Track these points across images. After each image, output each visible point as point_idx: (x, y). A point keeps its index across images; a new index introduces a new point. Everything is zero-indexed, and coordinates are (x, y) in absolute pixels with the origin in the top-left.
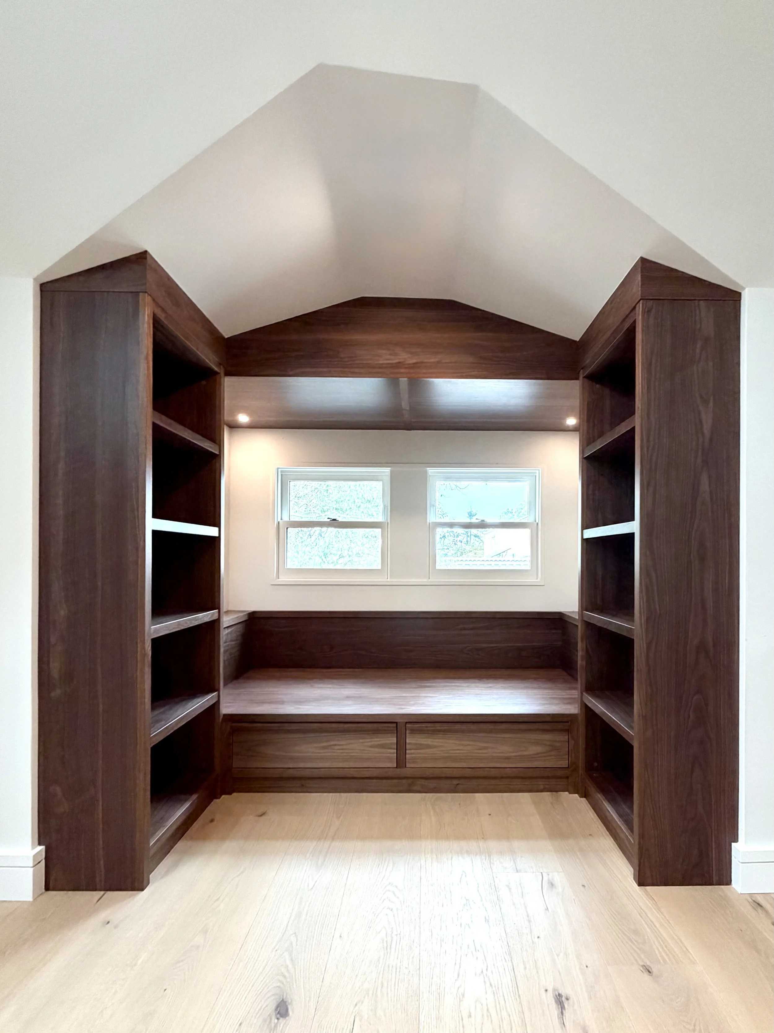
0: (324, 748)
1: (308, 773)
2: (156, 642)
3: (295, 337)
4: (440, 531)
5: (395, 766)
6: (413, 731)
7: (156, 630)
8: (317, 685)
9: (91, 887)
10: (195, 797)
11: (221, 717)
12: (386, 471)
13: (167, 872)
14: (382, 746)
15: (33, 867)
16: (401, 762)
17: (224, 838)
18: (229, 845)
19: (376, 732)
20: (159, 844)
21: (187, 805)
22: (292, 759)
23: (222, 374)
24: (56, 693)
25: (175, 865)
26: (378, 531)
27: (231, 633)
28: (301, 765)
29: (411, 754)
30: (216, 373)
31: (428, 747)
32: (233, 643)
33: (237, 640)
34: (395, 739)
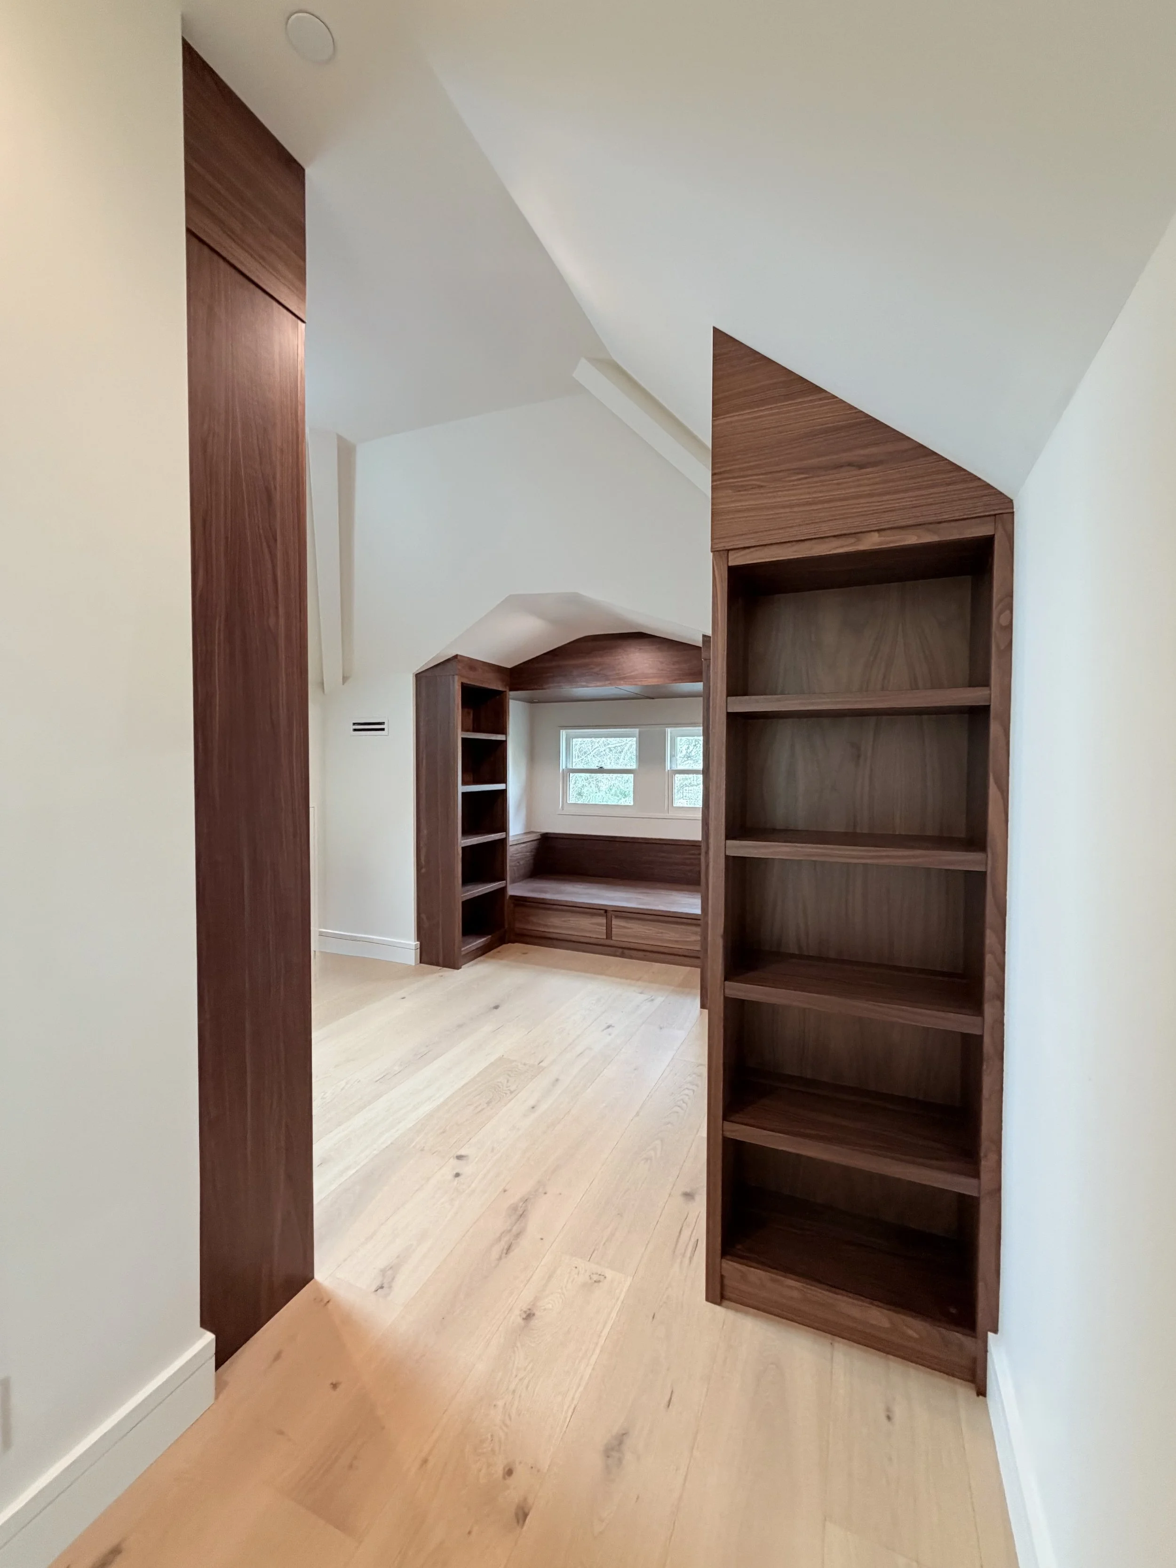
0: (564, 921)
1: (554, 936)
2: (464, 849)
3: (547, 665)
4: (678, 777)
5: (605, 937)
6: (617, 917)
7: (464, 843)
8: (576, 886)
9: (437, 964)
10: (490, 936)
11: (508, 898)
12: (636, 731)
13: (472, 965)
14: (598, 924)
15: (415, 950)
16: (609, 935)
17: (502, 959)
18: (503, 962)
19: (593, 915)
20: (467, 952)
21: (483, 940)
22: (546, 926)
23: (508, 691)
24: (423, 870)
25: (476, 964)
26: (631, 776)
27: (526, 847)
28: (551, 930)
29: (615, 931)
30: (502, 692)
31: (625, 927)
32: (528, 854)
33: (531, 852)
34: (605, 920)
